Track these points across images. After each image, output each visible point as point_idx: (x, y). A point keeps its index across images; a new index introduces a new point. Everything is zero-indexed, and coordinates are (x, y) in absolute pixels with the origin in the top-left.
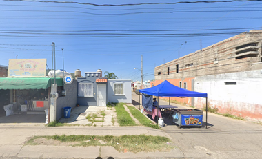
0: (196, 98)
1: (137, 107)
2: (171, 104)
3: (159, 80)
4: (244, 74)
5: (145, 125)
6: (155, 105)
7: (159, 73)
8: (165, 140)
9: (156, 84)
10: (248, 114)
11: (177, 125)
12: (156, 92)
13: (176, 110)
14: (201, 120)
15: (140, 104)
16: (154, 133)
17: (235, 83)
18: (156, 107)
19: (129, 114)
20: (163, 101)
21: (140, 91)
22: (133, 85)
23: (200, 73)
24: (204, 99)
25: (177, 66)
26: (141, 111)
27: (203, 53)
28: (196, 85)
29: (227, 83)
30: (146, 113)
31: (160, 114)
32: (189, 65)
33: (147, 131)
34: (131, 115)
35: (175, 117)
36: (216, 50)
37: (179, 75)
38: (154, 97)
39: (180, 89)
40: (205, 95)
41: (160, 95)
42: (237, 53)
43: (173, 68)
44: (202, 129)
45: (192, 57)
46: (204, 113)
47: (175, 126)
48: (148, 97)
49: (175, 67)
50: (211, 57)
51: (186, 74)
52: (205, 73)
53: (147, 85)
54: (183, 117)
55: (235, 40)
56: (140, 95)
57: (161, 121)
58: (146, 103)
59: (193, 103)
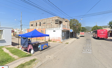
0: (46, 37)
1: (16, 47)
2: (38, 41)
3: (32, 29)
4: (57, 28)
5: (23, 57)
6: (29, 43)
7: (32, 25)
8: (34, 60)
9: (30, 31)
10: (57, 40)
11: (40, 50)
12: (30, 36)
13: (39, 43)
14: (47, 46)
15: (19, 44)
16: (28, 59)
17: (55, 31)
18: (30, 44)
19: (8, 54)
20: (34, 40)
21: (19, 35)
22: (13, 31)
23: (47, 27)
24: (48, 37)
25: (40, 23)
26: (20, 49)
27: (48, 20)
28: (46, 32)
29: (54, 31)
30: (24, 49)
31: (32, 47)
32: (44, 23)
33: (24, 60)
34: (11, 54)
35: (39, 47)
36: (51, 19)
37: (41, 27)
38: (29, 38)
39: (41, 33)
40: (48, 36)
41: (32, 37)
42: (56, 22)
43: (38, 23)
44: (48, 49)
45: (45, 20)
46: (48, 42)
47: (39, 51)
48: (25, 39)
49: (39, 23)
50: (50, 22)
51: (43, 27)
52: (48, 27)
53: (25, 31)
54: (42, 46)
55: (55, 18)
56: (19, 38)
57: (32, 51)
58: (23, 42)
59: (45, 39)
